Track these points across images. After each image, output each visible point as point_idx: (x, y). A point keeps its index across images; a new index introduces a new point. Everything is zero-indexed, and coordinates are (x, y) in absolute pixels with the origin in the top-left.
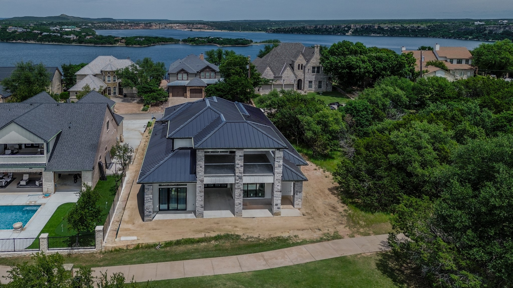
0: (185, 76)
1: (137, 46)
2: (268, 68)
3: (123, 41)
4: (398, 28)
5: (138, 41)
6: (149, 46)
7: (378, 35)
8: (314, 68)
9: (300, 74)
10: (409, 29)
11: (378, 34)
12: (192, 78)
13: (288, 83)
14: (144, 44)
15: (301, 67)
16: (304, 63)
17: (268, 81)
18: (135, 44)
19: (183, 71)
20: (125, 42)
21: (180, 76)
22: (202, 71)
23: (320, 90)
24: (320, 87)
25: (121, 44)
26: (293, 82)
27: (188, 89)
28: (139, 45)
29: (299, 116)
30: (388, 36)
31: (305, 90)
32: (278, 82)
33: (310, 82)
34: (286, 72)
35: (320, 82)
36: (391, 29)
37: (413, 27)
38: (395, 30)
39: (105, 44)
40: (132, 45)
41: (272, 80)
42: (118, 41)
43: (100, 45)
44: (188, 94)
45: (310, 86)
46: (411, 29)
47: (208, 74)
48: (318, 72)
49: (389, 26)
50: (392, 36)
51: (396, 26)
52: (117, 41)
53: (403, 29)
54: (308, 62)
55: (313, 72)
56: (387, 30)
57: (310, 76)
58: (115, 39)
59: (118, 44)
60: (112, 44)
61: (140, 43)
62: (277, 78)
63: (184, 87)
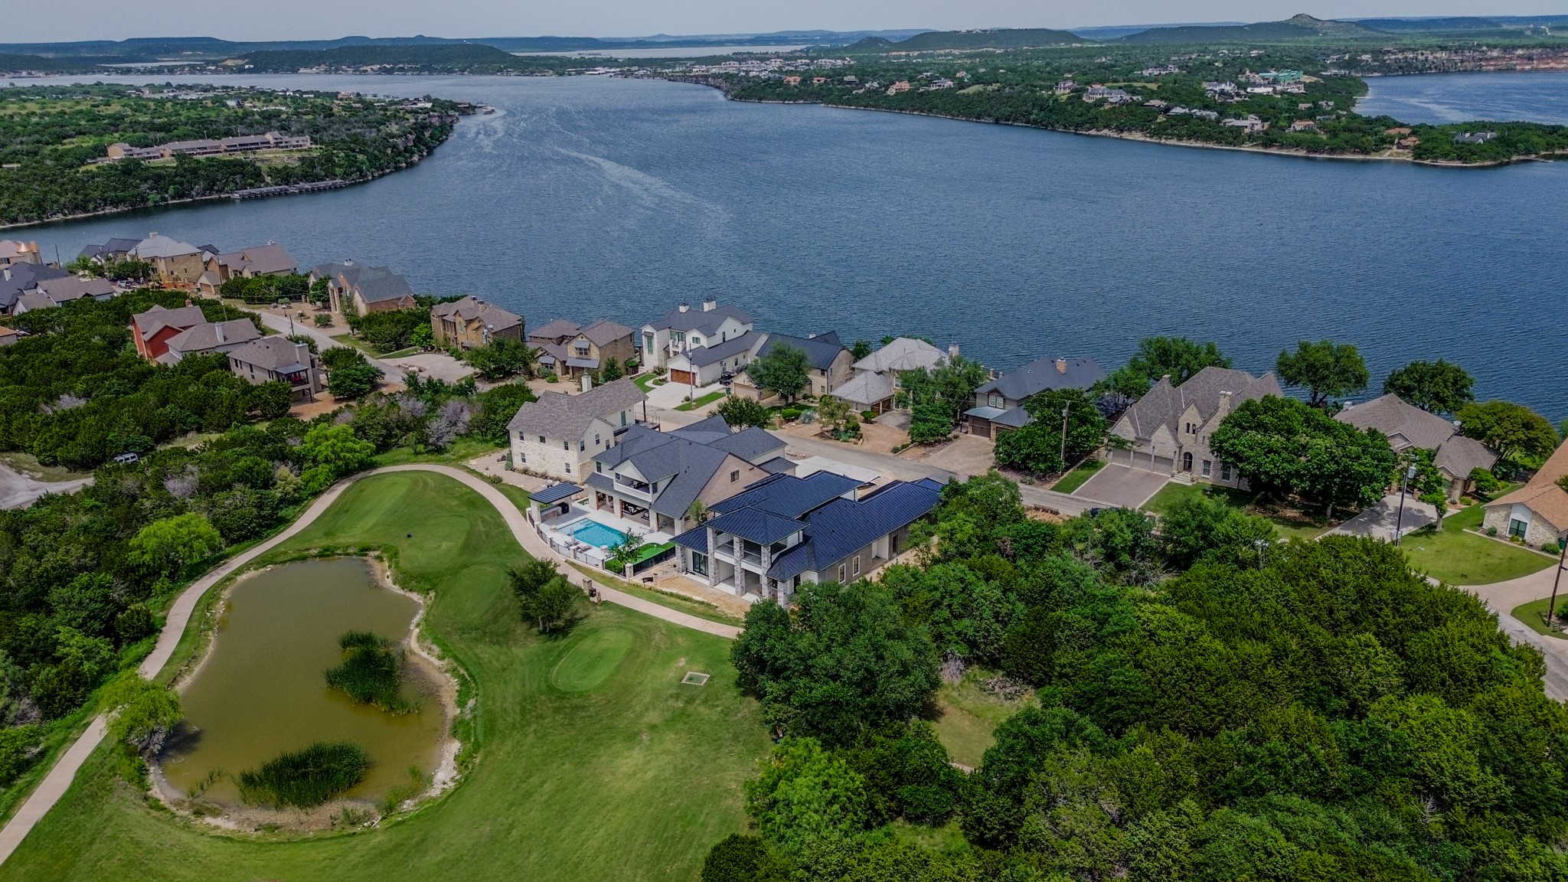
0: (1000, 400)
1: (1449, 164)
2: (1126, 418)
3: (1412, 140)
5: (1463, 145)
8: (1213, 435)
9: (1187, 440)
12: (1011, 408)
13: (1163, 454)
14: (1485, 158)
15: (1193, 429)
16: (1199, 422)
17: (1124, 442)
19: (995, 392)
20: (1416, 148)
21: (992, 398)
23: (1224, 483)
24: (1225, 476)
25: (1396, 155)
26: (1170, 455)
27: (993, 426)
31: (1194, 476)
32: (1144, 449)
33: (1207, 463)
34: (1159, 433)
35: (1226, 469)
39: (1342, 154)
40: (1437, 158)
41: (1132, 443)
42: (1393, 143)
44: (993, 434)
45: (1206, 471)
52: (1389, 142)
54: (1206, 422)
55: (1212, 445)
57: (1206, 453)
58: (1390, 131)
59: (1388, 154)
60: (1367, 153)
61: (1466, 152)
62: (1141, 441)
63: (987, 422)
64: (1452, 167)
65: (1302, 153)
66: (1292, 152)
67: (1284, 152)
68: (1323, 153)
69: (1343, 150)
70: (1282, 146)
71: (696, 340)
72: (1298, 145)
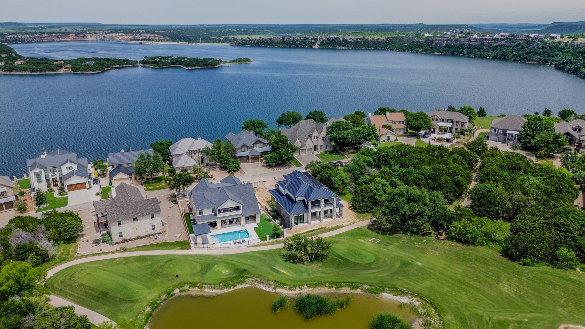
0: (246, 149)
1: (88, 72)
2: (298, 140)
3: (68, 66)
4: (361, 40)
5: (88, 66)
6: (103, 72)
7: (343, 48)
8: (323, 137)
9: (315, 141)
10: (370, 41)
11: (343, 46)
12: (250, 150)
13: (309, 148)
14: (97, 70)
15: (316, 137)
16: (317, 135)
17: (298, 148)
18: (85, 70)
19: (245, 146)
20: (72, 68)
21: (243, 149)
22: (255, 143)
23: (326, 150)
24: (326, 148)
25: (66, 71)
26: (311, 147)
27: (250, 157)
28: (91, 70)
29: (331, 178)
30: (352, 49)
31: (319, 151)
32: (304, 148)
33: (321, 146)
34: (307, 141)
35: (327, 146)
36: (355, 41)
37: (374, 39)
38: (358, 42)
39: (45, 72)
40: (82, 71)
41: (300, 147)
42: (62, 67)
43: (38, 73)
44: (250, 160)
45: (321, 149)
46: (372, 41)
47: (258, 145)
48: (325, 139)
49: (353, 38)
50: (355, 49)
51: (359, 38)
52: (59, 67)
53: (365, 41)
54: (320, 134)
55: (323, 140)
56: (351, 42)
57: (321, 143)
58: (56, 63)
59: (62, 71)
60: (55, 71)
61: (91, 69)
62: (303, 145)
63: (248, 157)
64: (89, 74)
65: (28, 73)
66: (23, 73)
67: (20, 73)
68: (37, 72)
69: (45, 71)
70: (17, 71)
71: (69, 168)
72: (25, 70)
